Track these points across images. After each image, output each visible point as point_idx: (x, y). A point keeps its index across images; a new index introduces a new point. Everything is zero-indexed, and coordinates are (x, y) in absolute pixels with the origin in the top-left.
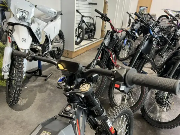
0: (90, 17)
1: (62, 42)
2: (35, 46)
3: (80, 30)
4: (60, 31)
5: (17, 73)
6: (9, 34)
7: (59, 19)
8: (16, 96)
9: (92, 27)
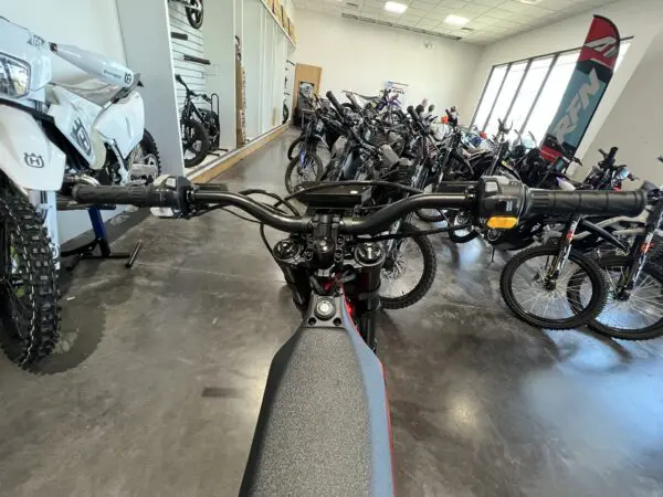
0: (205, 96)
1: (154, 162)
2: (73, 175)
7: (137, 97)
8: (44, 330)
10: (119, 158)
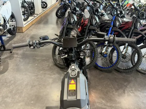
1: (15, 21)
10: (6, 21)
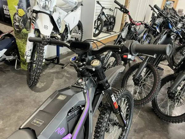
0: (110, 9)
1: (80, 33)
2: (55, 34)
3: (99, 22)
4: (79, 21)
5: (38, 57)
6: (33, 21)
7: (79, 9)
8: (36, 78)
9: (112, 19)
10: (69, 30)
